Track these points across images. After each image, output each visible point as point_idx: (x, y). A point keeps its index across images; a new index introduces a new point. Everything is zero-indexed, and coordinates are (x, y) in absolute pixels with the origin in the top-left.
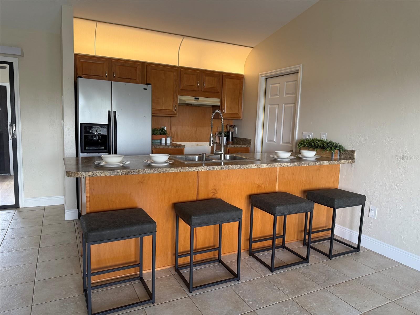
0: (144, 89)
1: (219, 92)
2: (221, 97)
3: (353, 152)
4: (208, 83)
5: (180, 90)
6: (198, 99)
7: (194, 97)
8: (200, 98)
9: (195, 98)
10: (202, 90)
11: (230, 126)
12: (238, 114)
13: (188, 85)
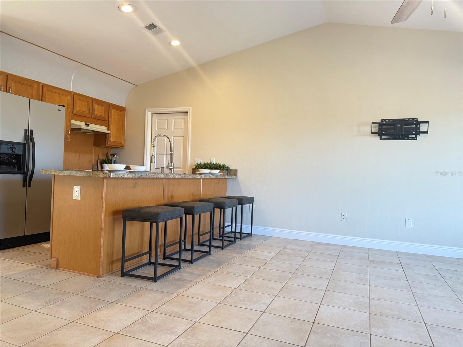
0: (59, 110)
1: (107, 121)
2: (108, 126)
3: (236, 171)
4: (98, 111)
5: (72, 114)
6: (88, 125)
7: (85, 123)
8: (91, 125)
9: (86, 124)
10: (93, 117)
11: (111, 155)
12: (122, 142)
13: (80, 111)
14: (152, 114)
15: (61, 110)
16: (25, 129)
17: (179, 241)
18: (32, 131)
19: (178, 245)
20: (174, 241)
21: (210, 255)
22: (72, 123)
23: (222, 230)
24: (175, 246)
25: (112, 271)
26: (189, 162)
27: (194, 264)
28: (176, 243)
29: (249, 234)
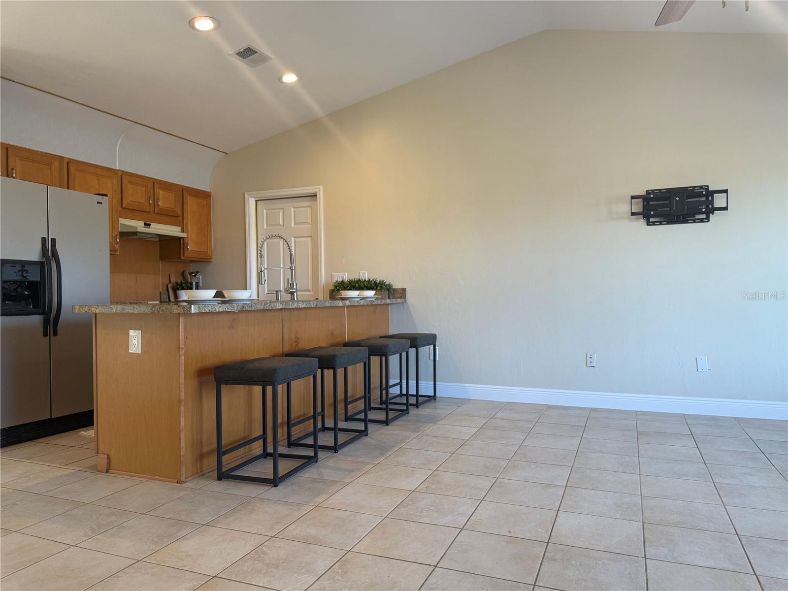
0: (98, 203)
1: (180, 216)
2: (182, 225)
3: (404, 290)
4: (165, 200)
5: (121, 209)
6: (149, 225)
7: (143, 222)
8: (153, 225)
9: (145, 224)
10: (156, 212)
11: (191, 273)
12: (207, 252)
13: (134, 202)
14: (256, 201)
15: (101, 203)
16: (42, 238)
17: (312, 414)
18: (54, 240)
19: (312, 420)
20: (304, 415)
21: (366, 436)
22: (121, 224)
23: (384, 392)
24: (306, 423)
25: (201, 472)
26: (323, 278)
27: (340, 452)
28: (308, 419)
29: (432, 396)
